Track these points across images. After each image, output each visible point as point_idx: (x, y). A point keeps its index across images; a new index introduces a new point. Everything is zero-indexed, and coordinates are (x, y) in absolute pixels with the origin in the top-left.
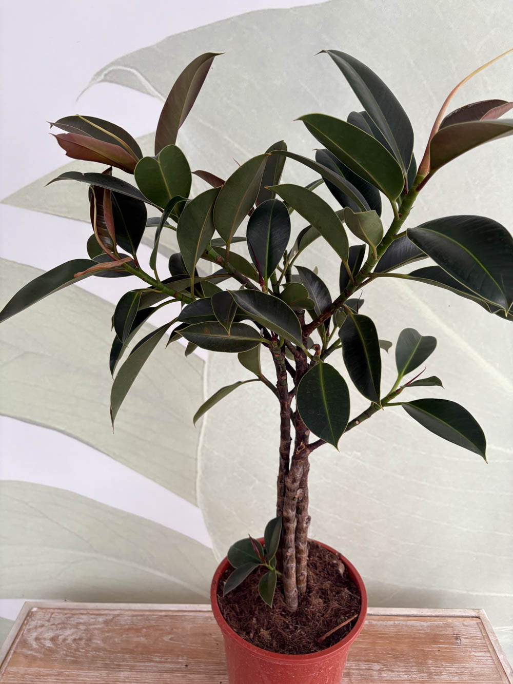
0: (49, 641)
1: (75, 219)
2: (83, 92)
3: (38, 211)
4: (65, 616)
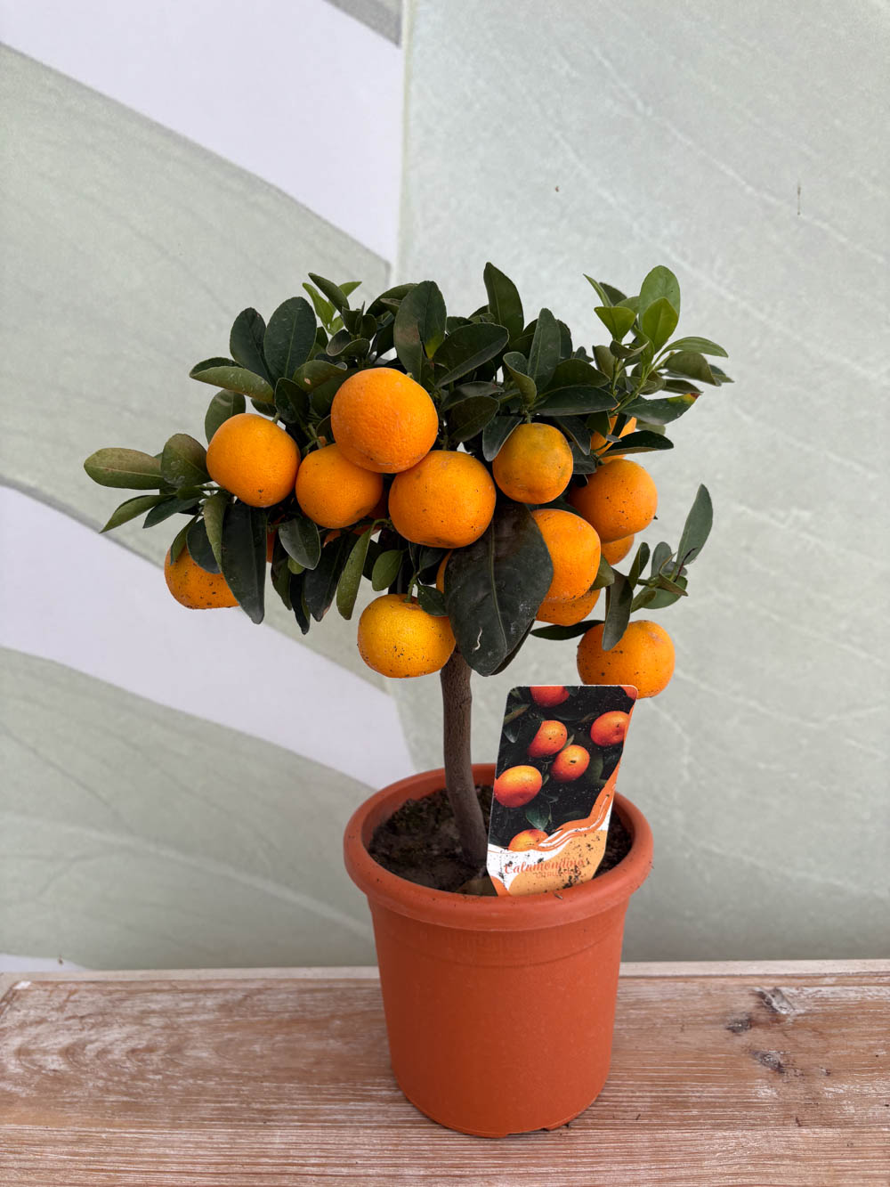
0: (55, 1057)
4: (109, 998)
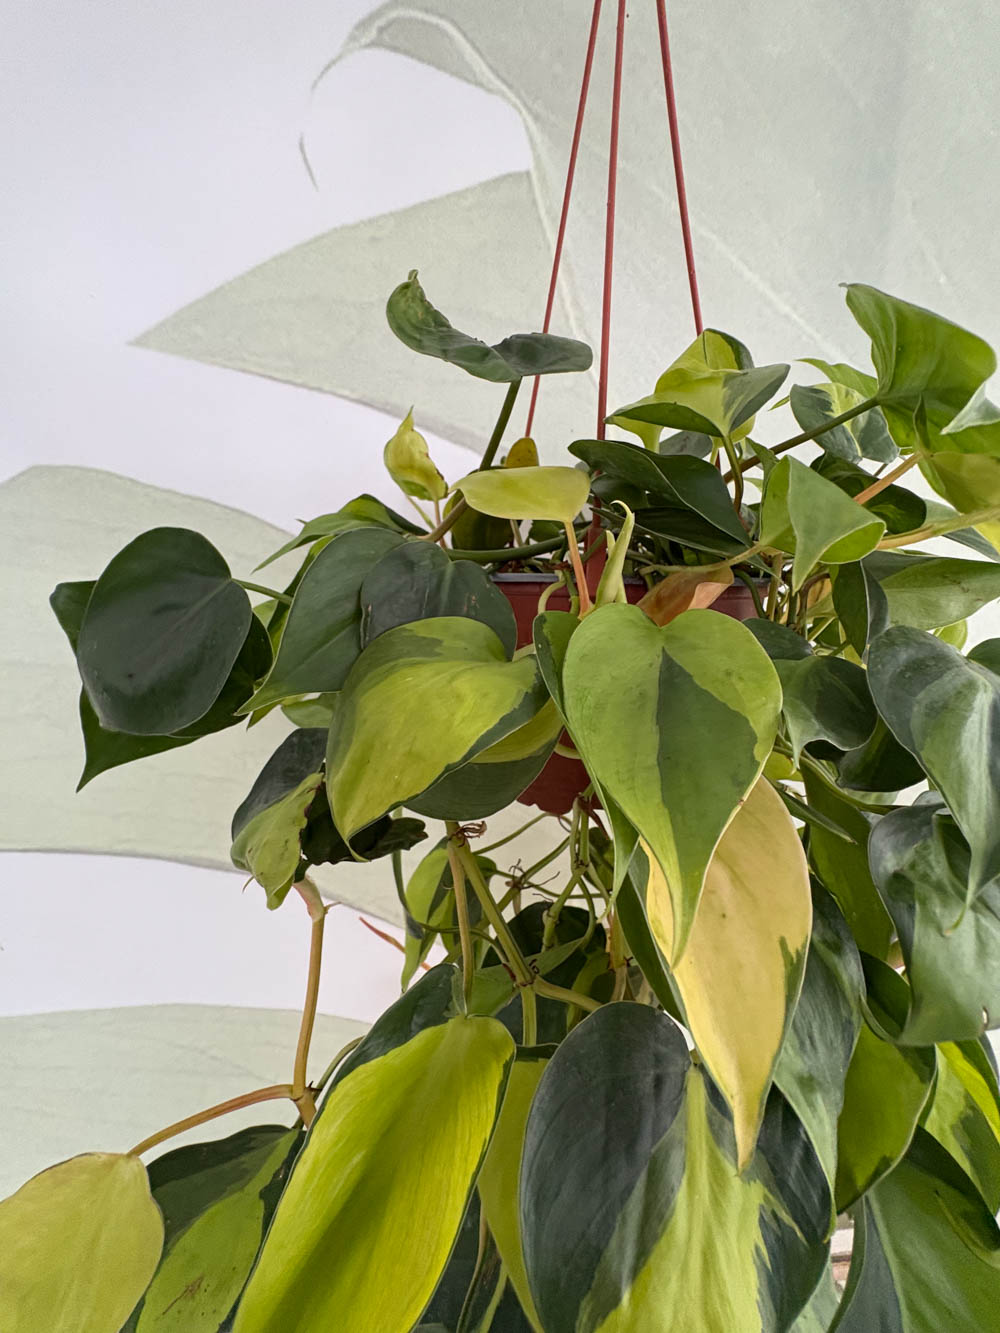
1: (311, 388)
2: (328, 67)
3: (225, 367)
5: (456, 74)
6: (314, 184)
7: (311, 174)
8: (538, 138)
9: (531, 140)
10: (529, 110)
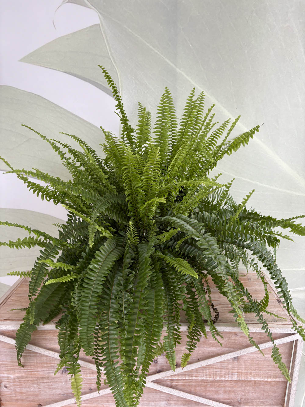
1: (54, 69)
2: (59, 7)
3: (37, 65)
5: (84, 6)
6: (55, 28)
7: (55, 27)
8: (101, 17)
9: (100, 17)
10: (99, 12)
